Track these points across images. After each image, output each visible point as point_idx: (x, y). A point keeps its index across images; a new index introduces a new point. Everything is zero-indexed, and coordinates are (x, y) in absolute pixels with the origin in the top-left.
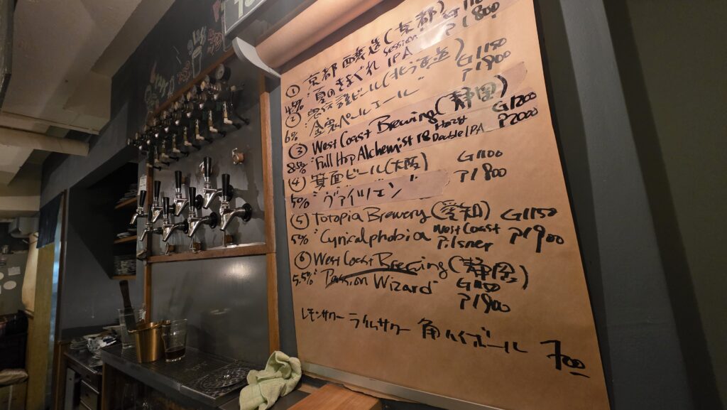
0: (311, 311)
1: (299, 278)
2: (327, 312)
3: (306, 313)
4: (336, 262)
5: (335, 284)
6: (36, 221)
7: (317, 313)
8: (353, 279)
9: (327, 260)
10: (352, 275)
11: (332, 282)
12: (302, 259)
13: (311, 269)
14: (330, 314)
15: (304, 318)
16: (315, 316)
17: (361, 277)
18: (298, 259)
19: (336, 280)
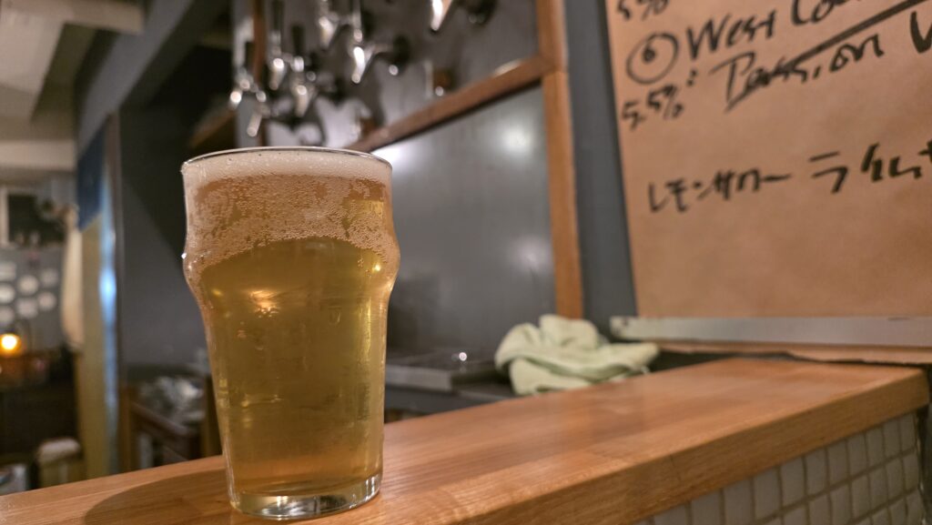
0: (677, 188)
1: (643, 109)
2: (730, 176)
3: (662, 194)
4: (762, 32)
5: (761, 92)
6: (71, 186)
7: (698, 185)
8: (827, 57)
9: (732, 33)
10: (820, 48)
11: (749, 88)
12: (649, 55)
13: (678, 77)
14: (743, 178)
15: (655, 208)
16: (689, 196)
17: (856, 40)
18: (638, 59)
19: (764, 79)
